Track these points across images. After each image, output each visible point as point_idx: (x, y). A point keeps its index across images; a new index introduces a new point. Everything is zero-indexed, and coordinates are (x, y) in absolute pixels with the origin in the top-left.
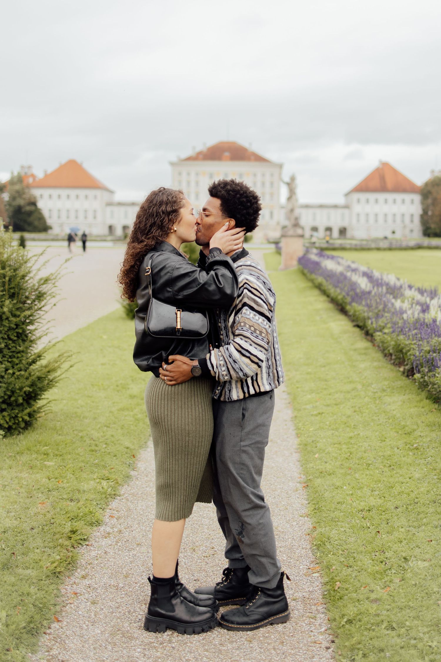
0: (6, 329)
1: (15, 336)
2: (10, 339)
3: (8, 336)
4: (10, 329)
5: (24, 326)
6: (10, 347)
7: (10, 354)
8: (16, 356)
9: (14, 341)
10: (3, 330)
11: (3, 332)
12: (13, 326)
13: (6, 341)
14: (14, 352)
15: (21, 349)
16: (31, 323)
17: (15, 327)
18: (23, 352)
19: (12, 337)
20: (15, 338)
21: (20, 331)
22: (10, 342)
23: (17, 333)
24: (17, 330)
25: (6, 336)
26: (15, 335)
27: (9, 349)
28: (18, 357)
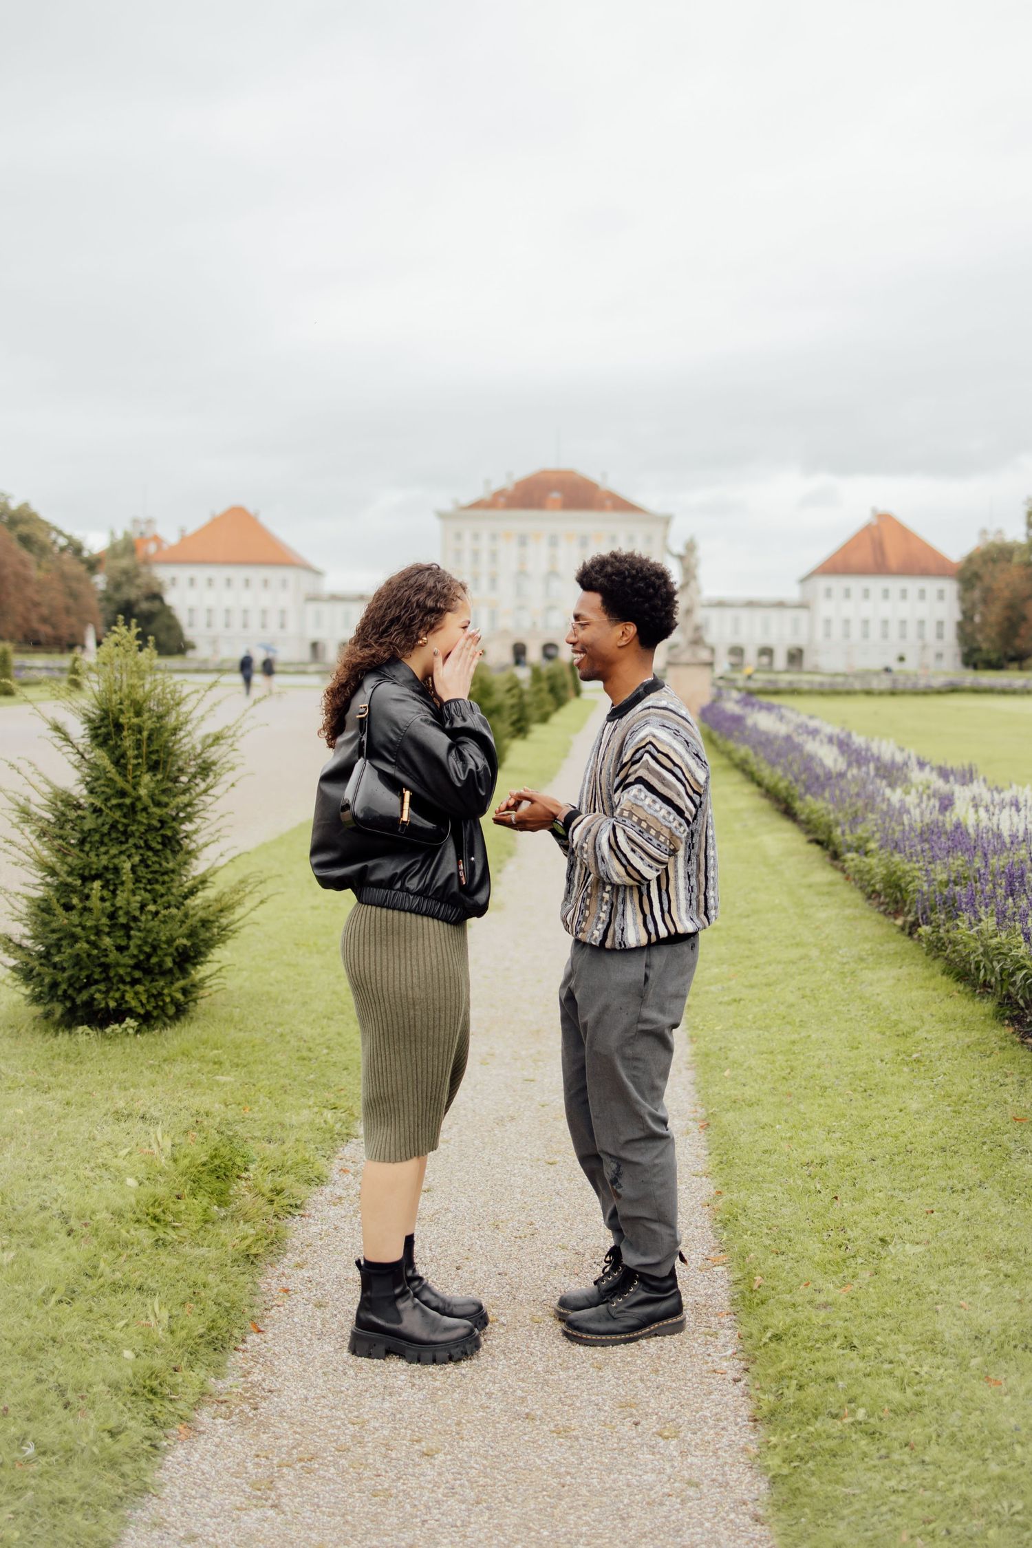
0: (142, 829)
1: (158, 843)
2: (149, 848)
3: (146, 842)
4: (150, 828)
5: (175, 824)
6: (149, 863)
7: (149, 876)
8: (161, 879)
9: (156, 852)
10: (137, 830)
11: (137, 834)
12: (156, 823)
13: (141, 851)
14: (155, 872)
15: (171, 865)
16: (189, 818)
17: (159, 825)
18: (173, 871)
19: (154, 845)
20: (159, 847)
21: (169, 833)
22: (150, 854)
23: (163, 836)
24: (162, 832)
25: (142, 843)
26: (159, 839)
27: (147, 866)
28: (164, 883)
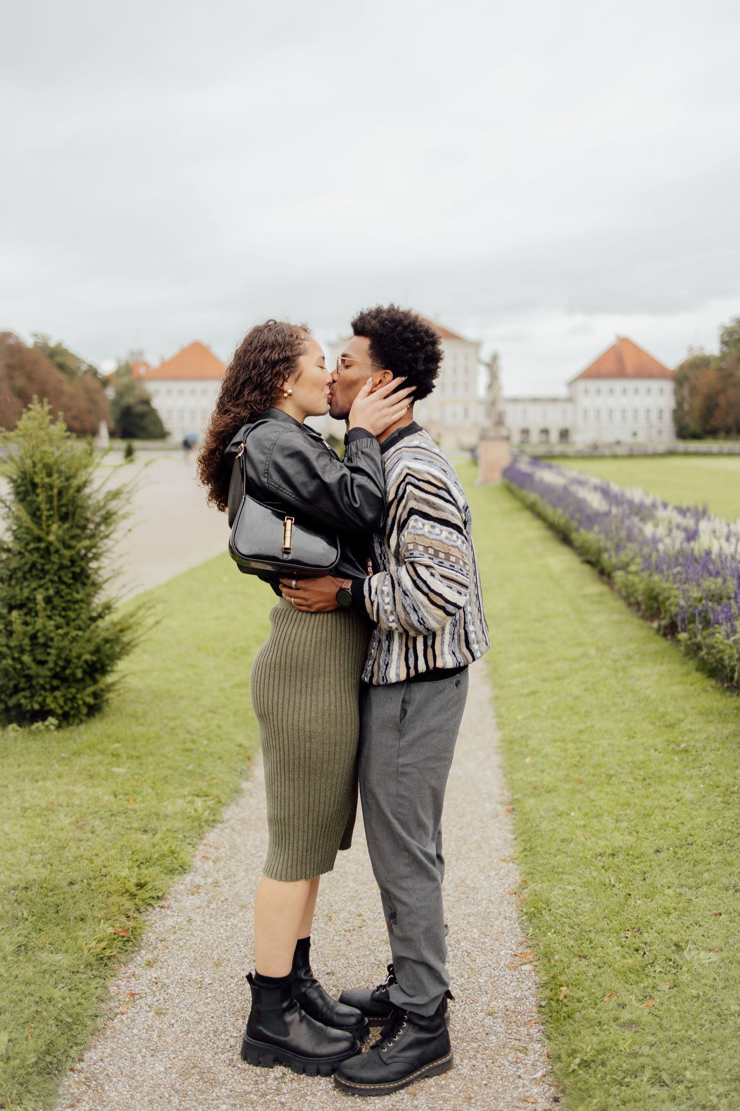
0: (56, 567)
1: (70, 578)
2: (63, 582)
3: (60, 578)
4: (62, 567)
5: (83, 564)
6: (63, 594)
7: (64, 605)
8: (73, 607)
9: (68, 586)
10: (52, 568)
11: (52, 571)
12: (66, 562)
13: (56, 585)
14: (69, 601)
15: (78, 597)
16: (96, 557)
17: (69, 564)
18: (82, 601)
19: (66, 579)
20: (70, 581)
21: (78, 570)
22: (63, 587)
23: (74, 573)
24: (73, 569)
25: (56, 578)
26: (70, 575)
27: (62, 597)
28: (75, 610)
